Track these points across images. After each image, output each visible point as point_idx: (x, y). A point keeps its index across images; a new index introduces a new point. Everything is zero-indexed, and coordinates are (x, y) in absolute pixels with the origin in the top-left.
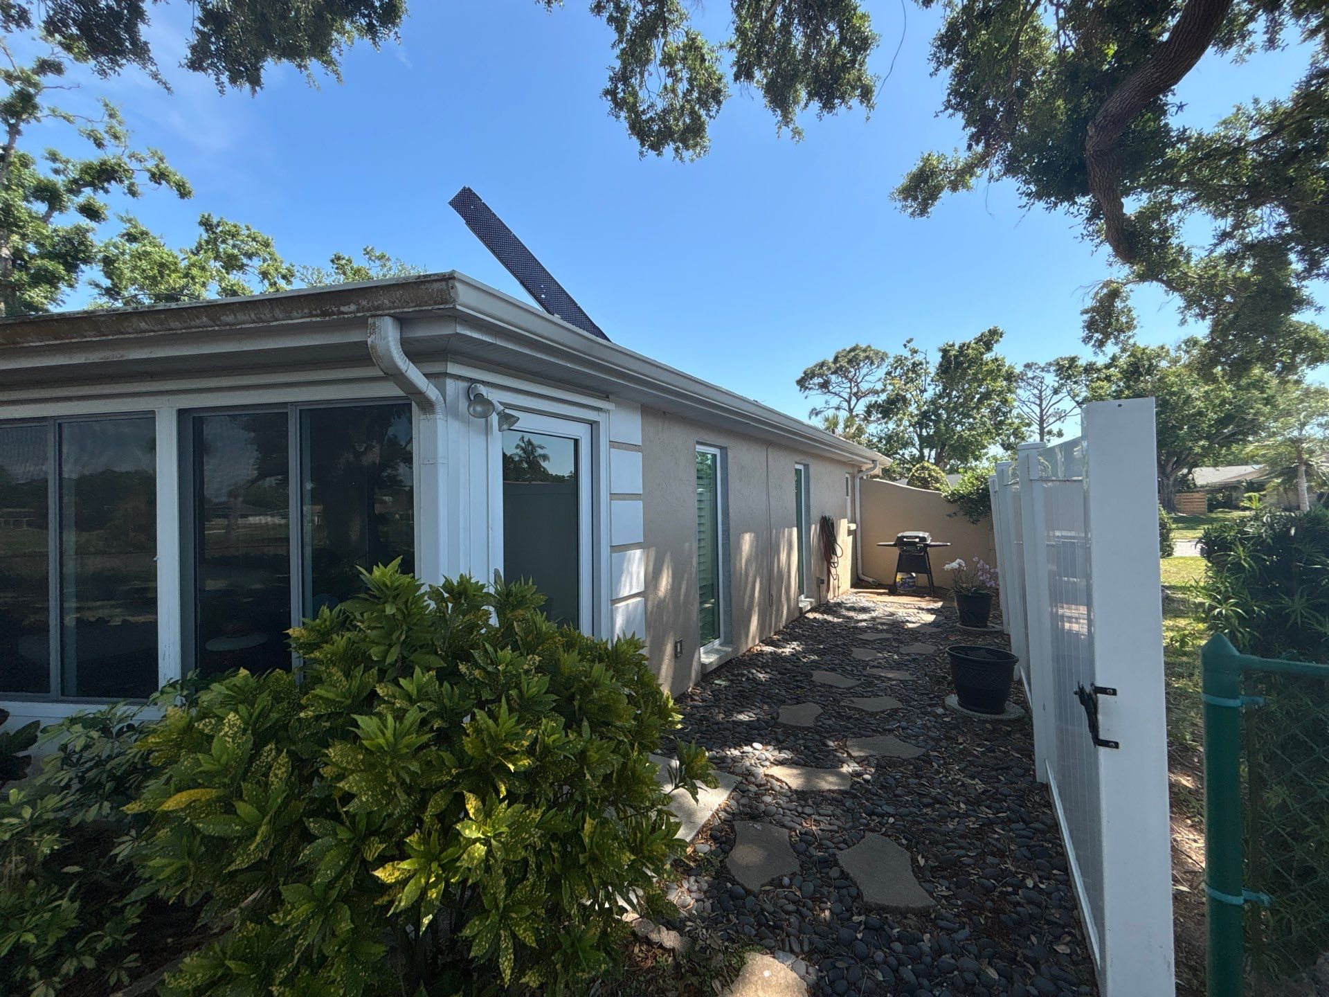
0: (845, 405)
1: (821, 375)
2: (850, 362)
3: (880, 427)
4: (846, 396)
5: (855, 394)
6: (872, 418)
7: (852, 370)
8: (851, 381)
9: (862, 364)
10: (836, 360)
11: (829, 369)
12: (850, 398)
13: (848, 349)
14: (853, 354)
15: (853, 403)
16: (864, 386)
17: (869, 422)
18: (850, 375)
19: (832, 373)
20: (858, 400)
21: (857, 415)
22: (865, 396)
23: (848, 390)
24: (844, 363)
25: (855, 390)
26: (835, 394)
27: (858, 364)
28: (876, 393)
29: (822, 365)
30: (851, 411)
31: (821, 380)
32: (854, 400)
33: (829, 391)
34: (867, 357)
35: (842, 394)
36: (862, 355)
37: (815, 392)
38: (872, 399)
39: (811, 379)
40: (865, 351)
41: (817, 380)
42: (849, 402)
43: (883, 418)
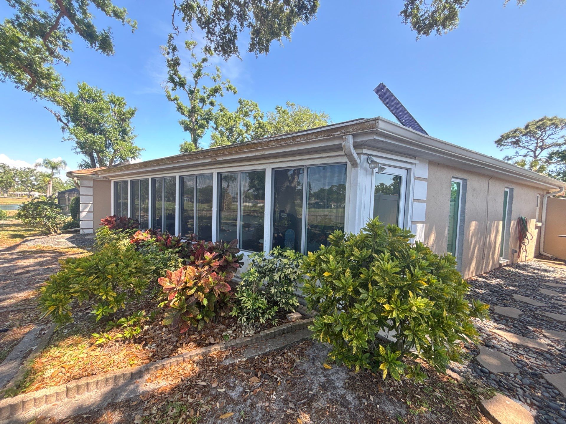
0: (532, 153)
1: (514, 137)
2: (538, 128)
3: (559, 167)
4: (533, 148)
5: (540, 147)
6: (553, 161)
7: (540, 132)
8: (537, 139)
9: (548, 128)
10: (527, 127)
11: (521, 133)
12: (536, 149)
13: (537, 120)
14: (541, 123)
15: (537, 153)
16: (548, 142)
17: (549, 163)
18: (537, 136)
19: (523, 135)
20: (542, 150)
21: (540, 160)
22: (549, 147)
23: (535, 145)
24: (532, 128)
25: (541, 144)
26: (524, 147)
27: (545, 129)
28: (559, 145)
29: (515, 131)
30: (535, 157)
31: (514, 140)
32: (539, 150)
33: (519, 146)
34: (553, 124)
35: (529, 147)
36: (549, 123)
37: (509, 147)
38: (555, 149)
39: (506, 139)
40: (551, 120)
41: (510, 140)
42: (535, 152)
43: (561, 161)
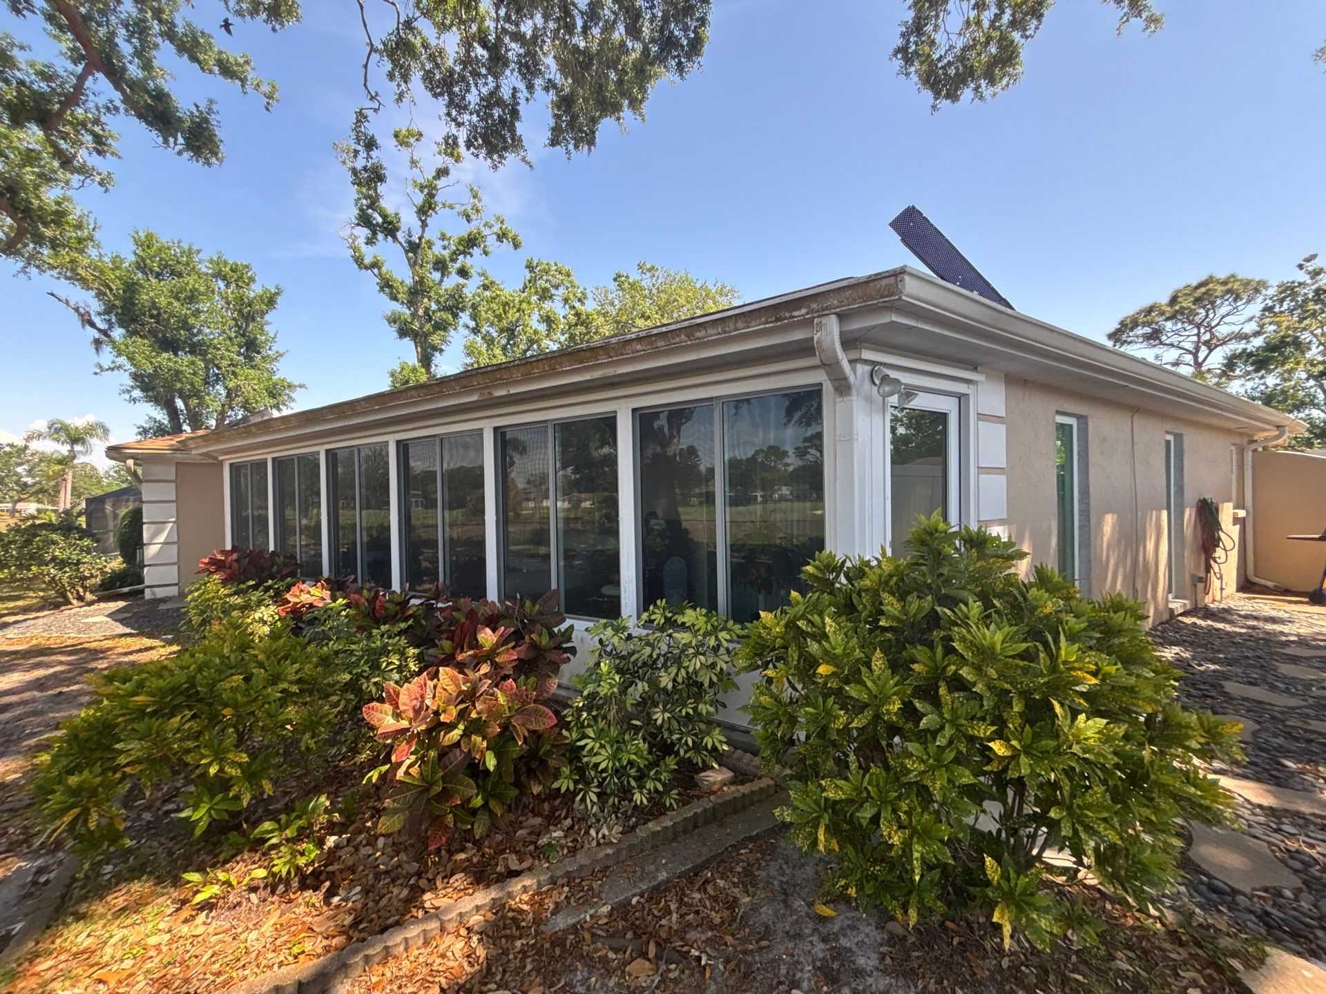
0: (1189, 358)
1: (1149, 324)
2: (1197, 301)
3: (1250, 385)
4: (1189, 346)
5: (1207, 343)
6: (1238, 372)
7: (1202, 311)
8: (1198, 326)
9: (1219, 302)
10: (1174, 300)
11: (1162, 314)
12: (1197, 349)
13: (1194, 283)
14: (1203, 290)
15: (1201, 356)
16: (1222, 331)
17: (1230, 378)
18: (1197, 319)
19: (1167, 319)
20: (1211, 351)
21: (1209, 371)
22: (1225, 343)
23: (1195, 338)
24: (1187, 303)
25: (1207, 337)
26: (1172, 345)
27: (1213, 303)
28: (1246, 337)
29: (1149, 311)
30: (1198, 365)
31: (1148, 330)
32: (1203, 352)
33: (1161, 343)
34: (1229, 291)
35: (1182, 344)
36: (1220, 288)
37: (1138, 346)
38: (1239, 346)
39: (1132, 330)
40: (1225, 283)
41: (1140, 331)
42: (1195, 355)
43: (1256, 371)
